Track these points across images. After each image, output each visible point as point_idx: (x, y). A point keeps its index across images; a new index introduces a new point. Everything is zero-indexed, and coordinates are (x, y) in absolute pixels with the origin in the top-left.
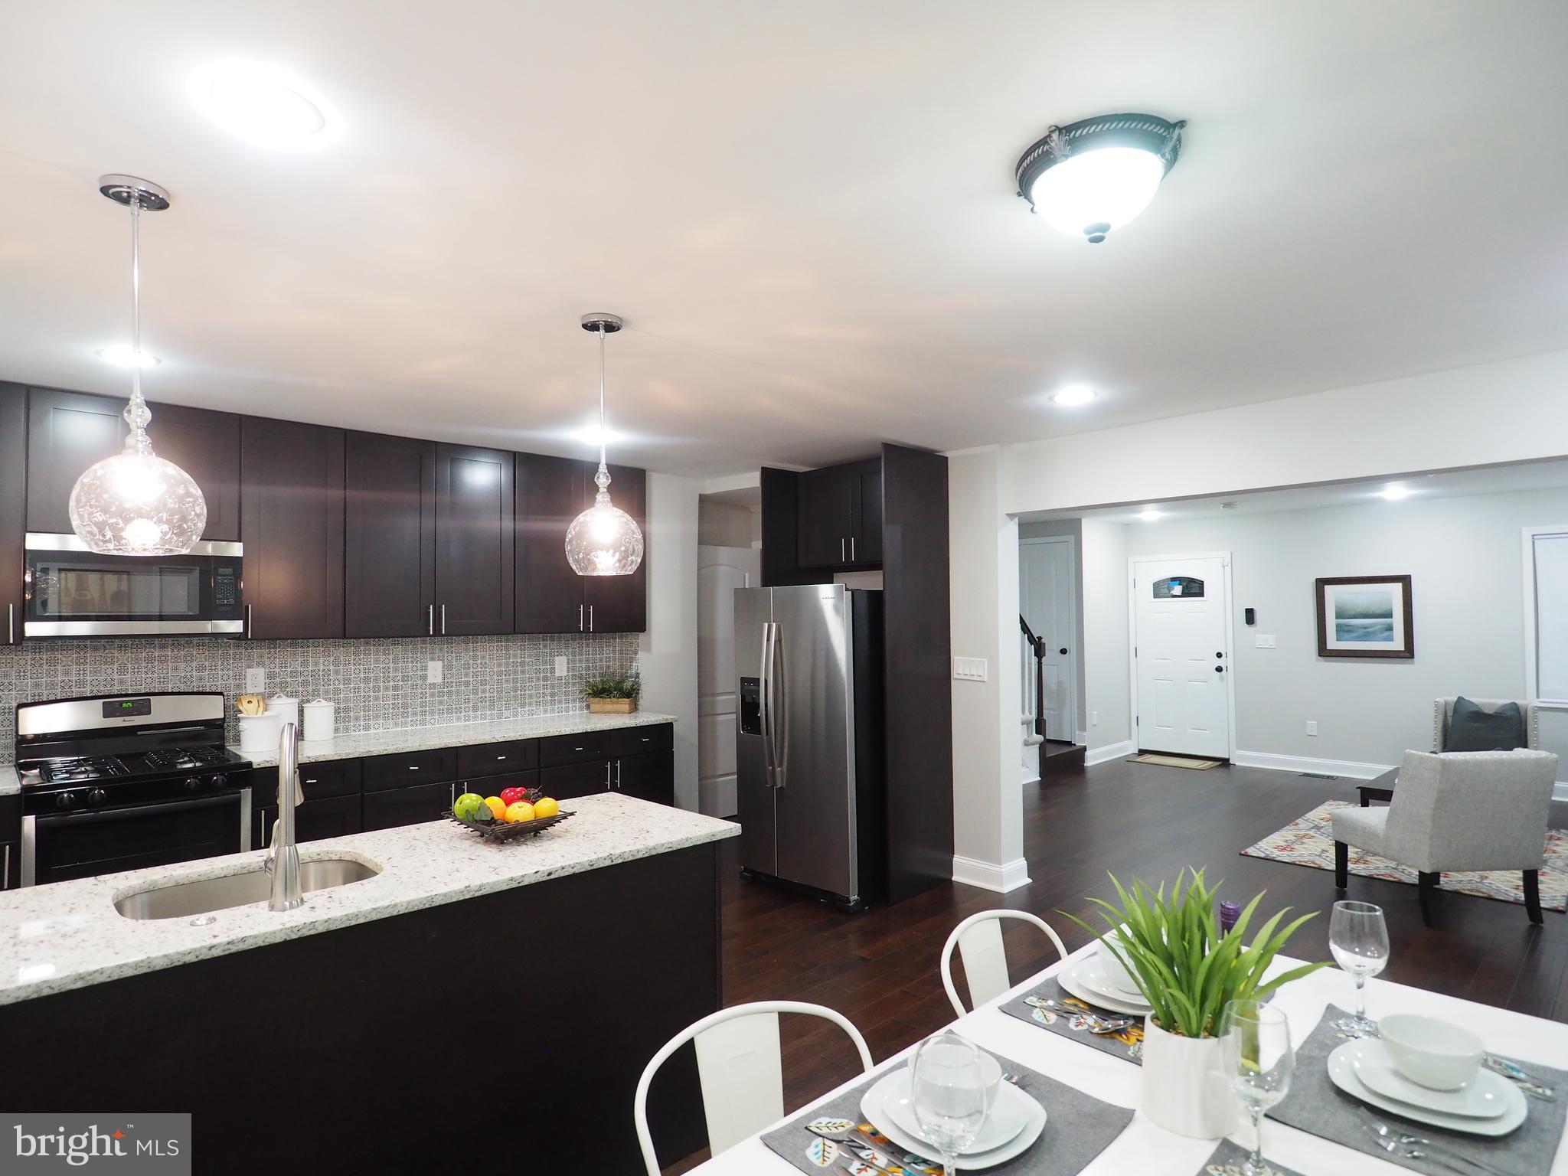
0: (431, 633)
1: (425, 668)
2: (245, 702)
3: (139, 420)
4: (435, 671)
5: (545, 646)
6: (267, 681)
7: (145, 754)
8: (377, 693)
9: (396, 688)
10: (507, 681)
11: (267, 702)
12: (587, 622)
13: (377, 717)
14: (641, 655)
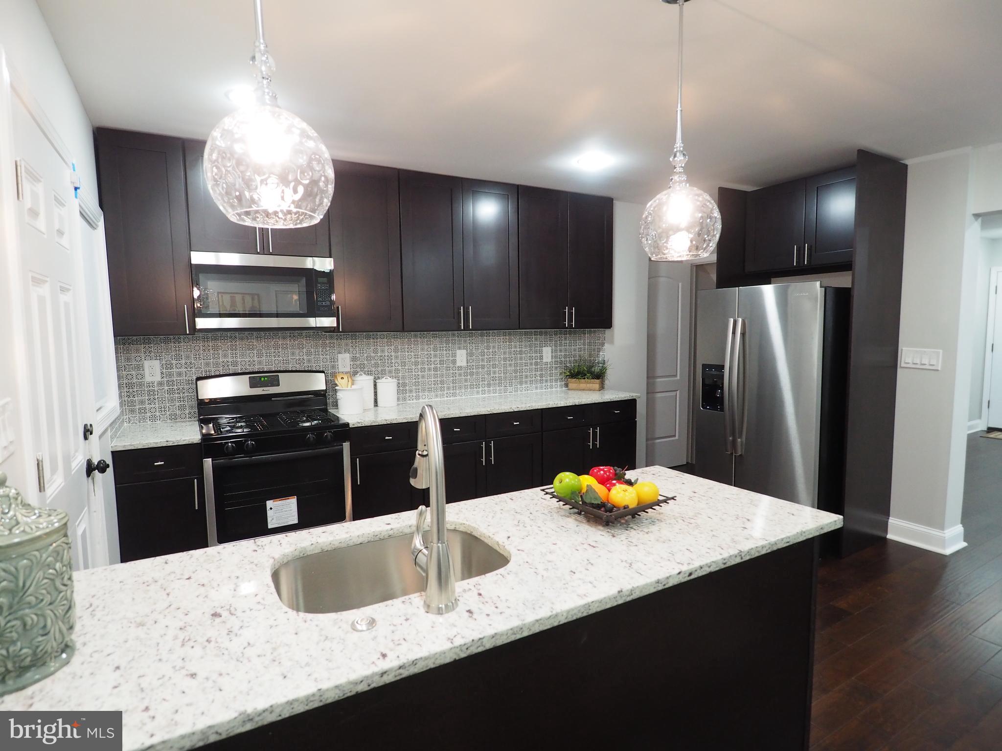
0: (462, 328)
1: (454, 355)
2: (339, 379)
3: (263, 68)
4: (461, 357)
5: (536, 339)
6: (352, 363)
7: (278, 414)
8: (423, 373)
9: (436, 369)
10: (510, 365)
11: (355, 378)
12: (570, 320)
13: (424, 390)
14: (607, 346)
